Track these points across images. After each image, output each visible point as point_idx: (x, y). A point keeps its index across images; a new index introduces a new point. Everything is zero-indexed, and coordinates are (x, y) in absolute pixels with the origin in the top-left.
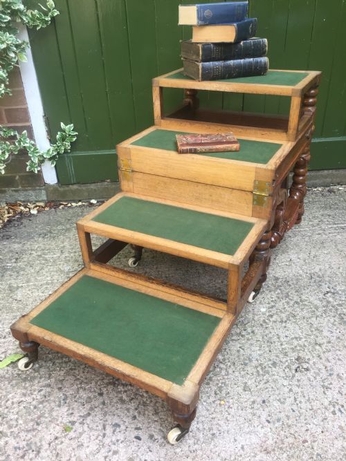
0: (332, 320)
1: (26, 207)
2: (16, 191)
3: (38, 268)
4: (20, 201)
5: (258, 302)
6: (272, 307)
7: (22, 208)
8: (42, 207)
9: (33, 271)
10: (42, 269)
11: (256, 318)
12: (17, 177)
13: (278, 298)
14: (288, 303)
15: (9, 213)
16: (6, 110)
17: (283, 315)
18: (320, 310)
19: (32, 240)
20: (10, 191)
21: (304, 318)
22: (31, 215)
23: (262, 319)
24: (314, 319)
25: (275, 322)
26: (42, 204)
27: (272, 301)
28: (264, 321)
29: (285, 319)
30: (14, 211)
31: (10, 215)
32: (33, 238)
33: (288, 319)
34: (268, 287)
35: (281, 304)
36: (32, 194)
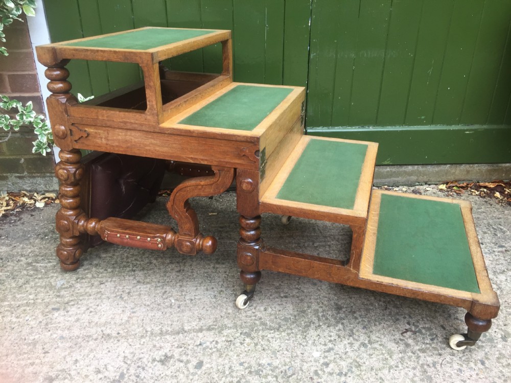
0: (411, 374)
1: (31, 198)
2: (20, 178)
3: (21, 281)
4: (26, 191)
5: (310, 342)
6: (330, 350)
7: (26, 199)
8: (53, 199)
9: (14, 285)
10: (27, 282)
11: (305, 367)
12: (23, 160)
13: (339, 337)
14: (351, 344)
15: (8, 205)
16: (9, 76)
17: (344, 364)
18: (395, 357)
19: (27, 242)
20: (13, 177)
21: (372, 369)
22: (36, 209)
23: (313, 369)
24: (386, 371)
25: (331, 374)
26: (53, 195)
27: (330, 341)
28: (316, 373)
29: (345, 371)
30: (15, 203)
31: (9, 208)
32: (28, 239)
33: (350, 370)
34: (327, 319)
35: (342, 346)
36: (40, 182)
